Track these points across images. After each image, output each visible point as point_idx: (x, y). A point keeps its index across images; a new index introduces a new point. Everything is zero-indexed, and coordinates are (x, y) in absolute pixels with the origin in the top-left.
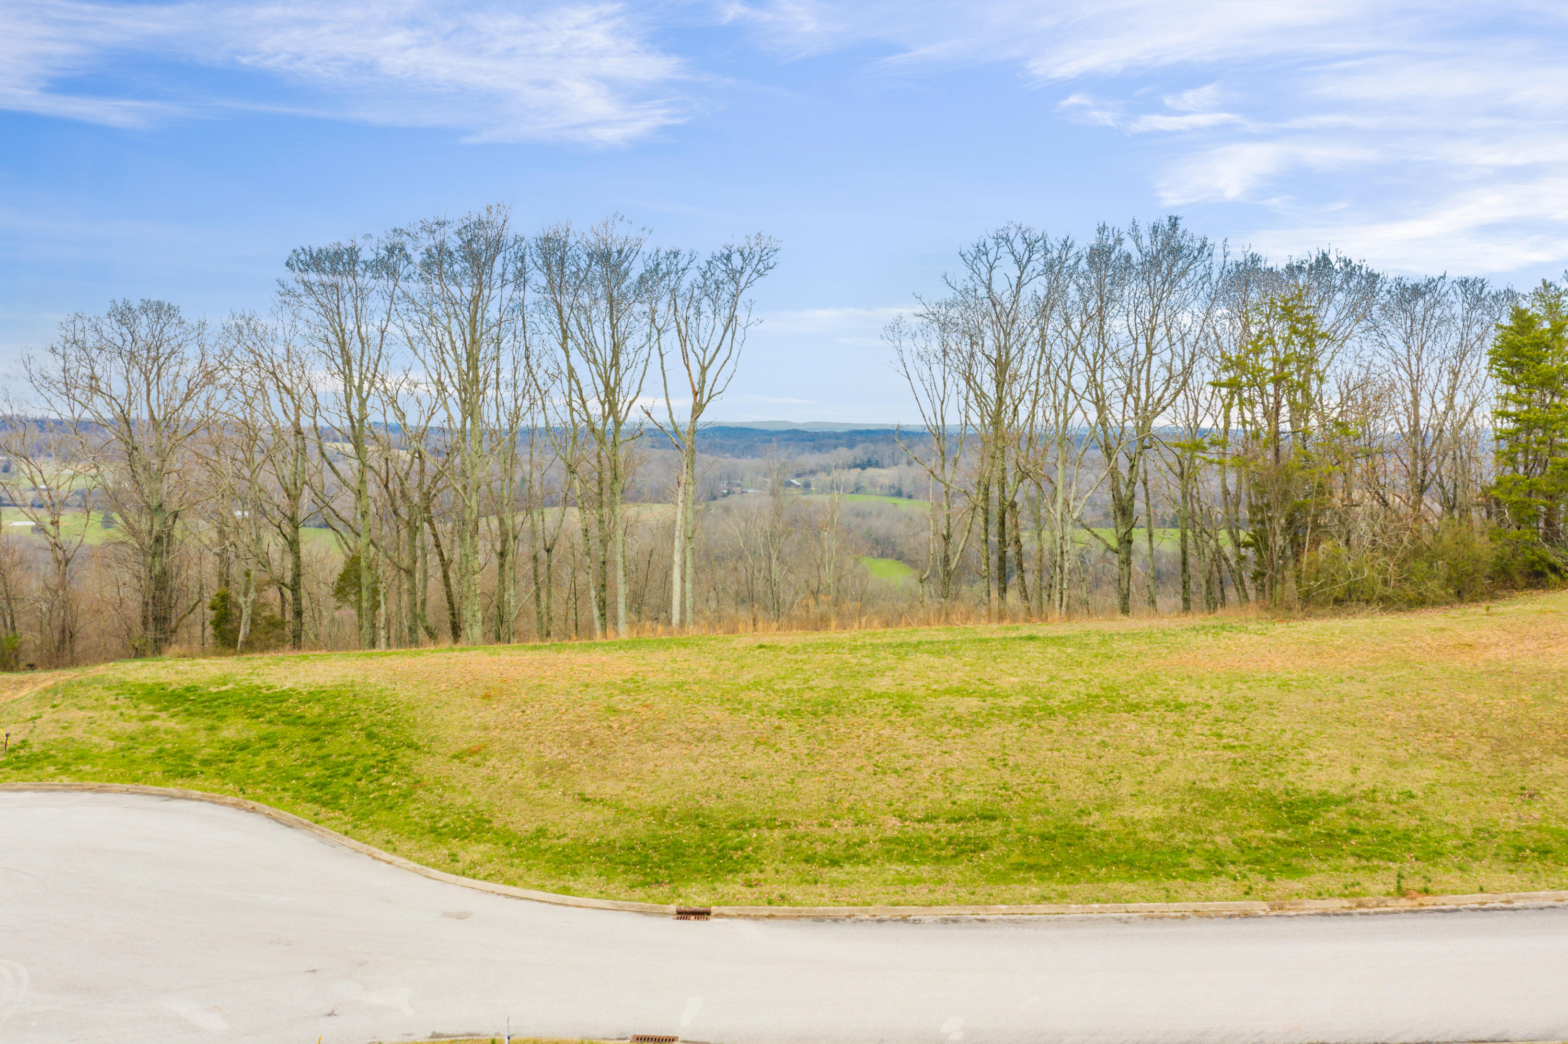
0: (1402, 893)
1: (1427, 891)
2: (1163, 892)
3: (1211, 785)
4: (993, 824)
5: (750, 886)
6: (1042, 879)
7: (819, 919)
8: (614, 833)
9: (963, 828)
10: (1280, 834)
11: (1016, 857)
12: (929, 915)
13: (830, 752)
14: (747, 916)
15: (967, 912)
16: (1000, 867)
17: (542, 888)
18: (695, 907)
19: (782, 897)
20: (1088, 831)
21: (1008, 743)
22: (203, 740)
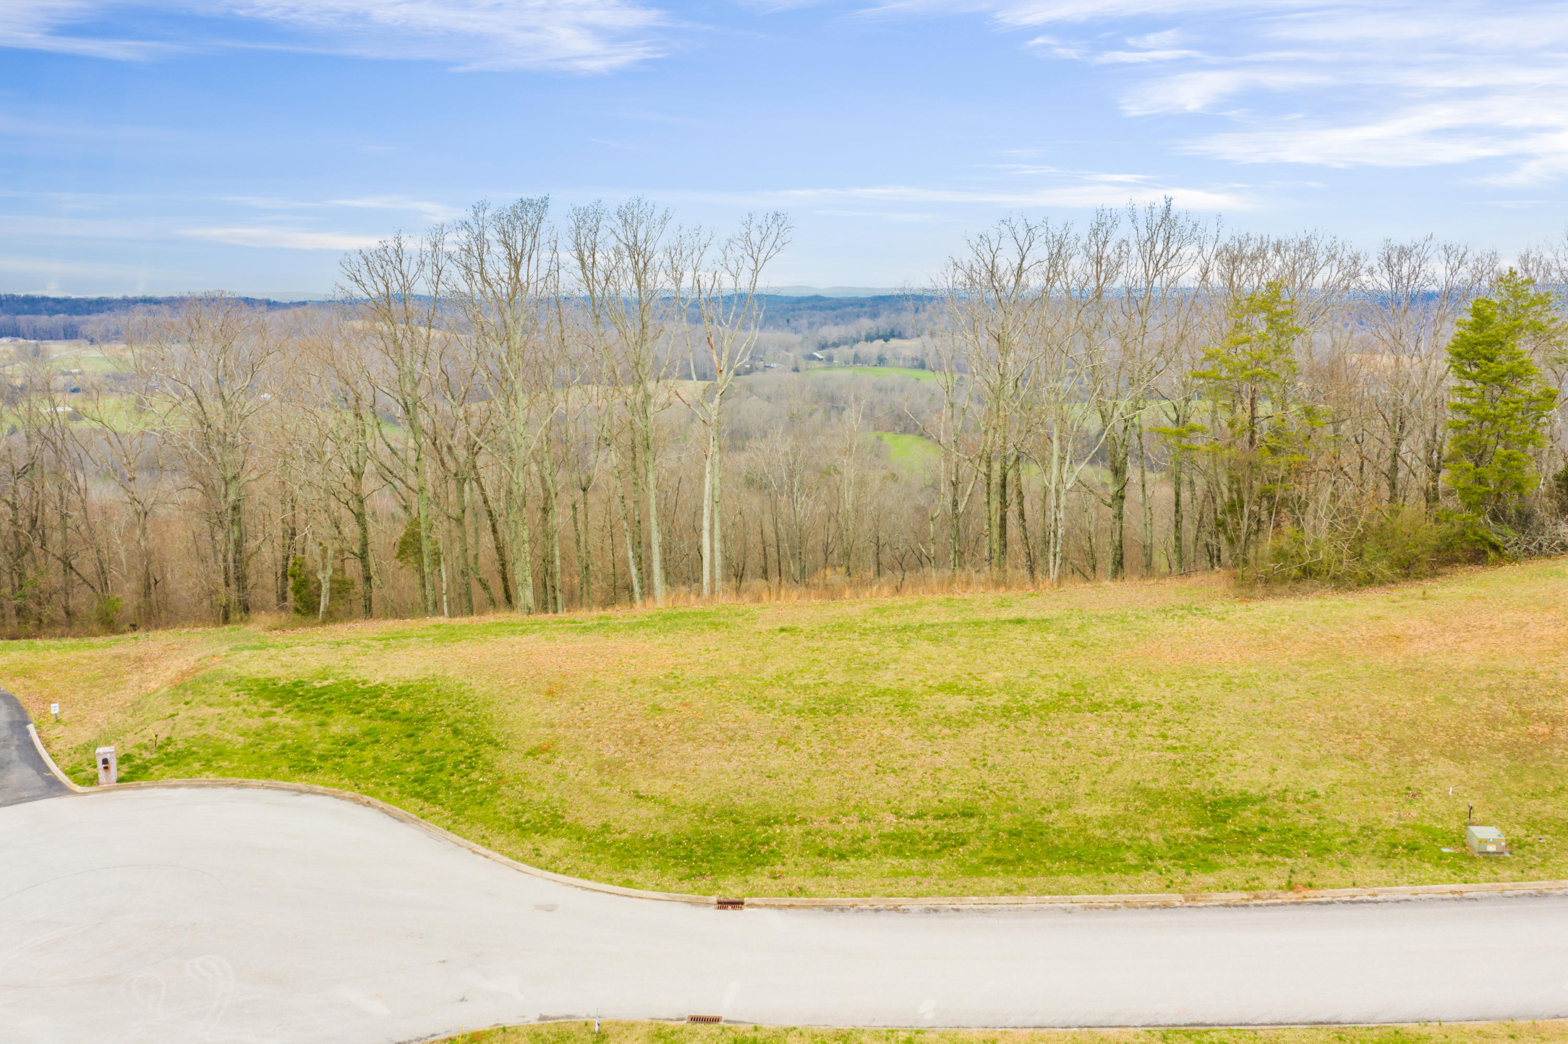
0: (1291, 887)
1: (1310, 886)
2: (1102, 885)
3: (1152, 786)
4: (972, 821)
5: (775, 878)
6: (1007, 872)
7: (829, 908)
8: (665, 829)
9: (947, 824)
10: (1203, 832)
11: (988, 852)
12: (915, 905)
13: (840, 751)
14: (772, 906)
15: (945, 902)
17: (610, 881)
18: (732, 898)
19: (800, 889)
20: (1048, 828)
21: (988, 743)
22: (317, 736)
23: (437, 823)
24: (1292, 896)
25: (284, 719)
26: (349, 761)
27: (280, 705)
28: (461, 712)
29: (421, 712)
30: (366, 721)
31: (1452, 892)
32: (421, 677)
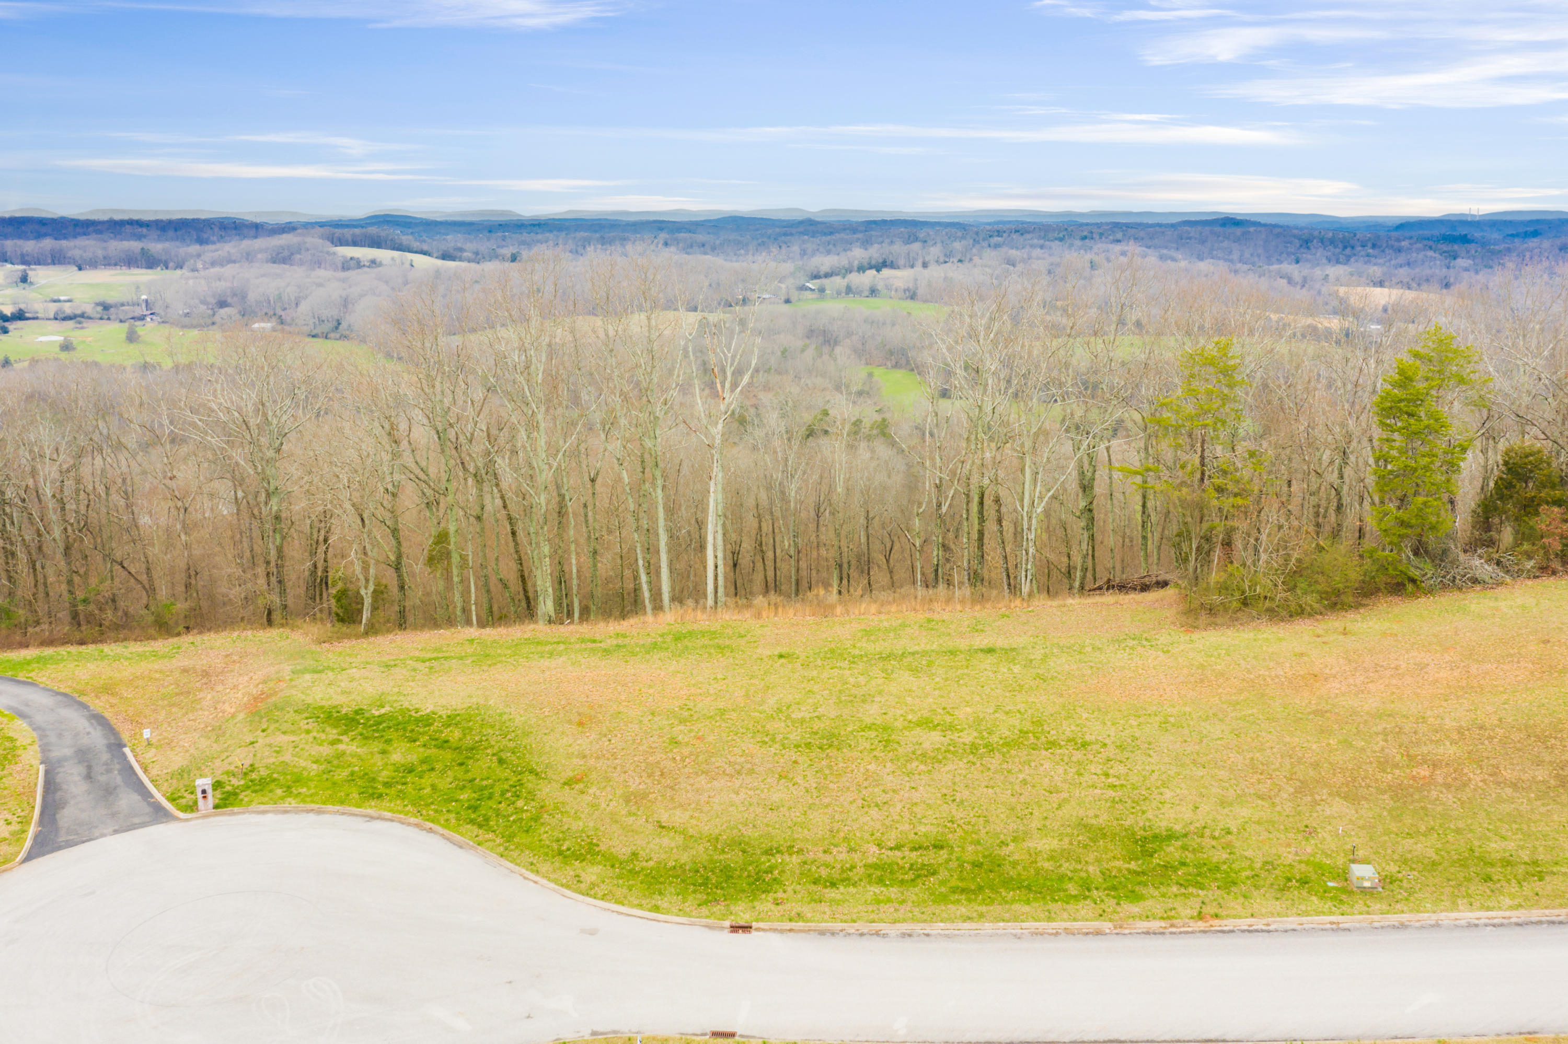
0: (1201, 916)
1: (1217, 916)
2: (1047, 913)
3: (1094, 821)
4: (942, 852)
5: (777, 904)
6: (969, 900)
7: (822, 933)
8: (685, 858)
9: (921, 855)
10: (1133, 866)
11: (954, 882)
12: (893, 930)
13: (832, 786)
14: (775, 930)
15: (918, 928)
16: (943, 889)
17: (640, 906)
18: (742, 923)
19: (799, 915)
20: (1004, 859)
21: (957, 780)
22: (380, 763)
23: (492, 849)
24: (1201, 925)
25: (350, 746)
26: (409, 788)
27: (345, 733)
28: (504, 742)
29: (468, 741)
30: (422, 749)
31: (1332, 923)
32: (466, 706)
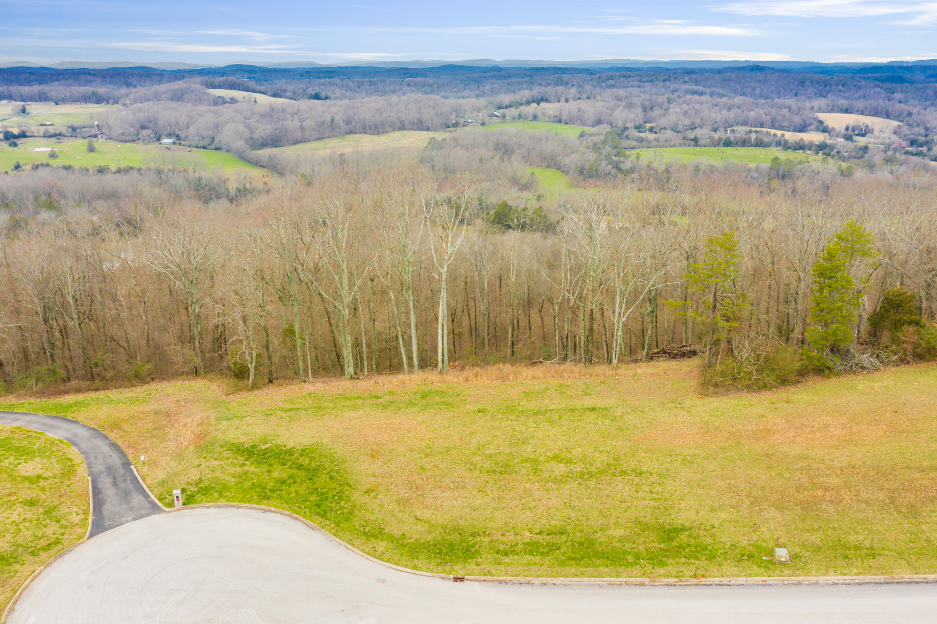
0: (695, 576)
1: (704, 576)
2: (616, 573)
3: (643, 520)
4: (563, 536)
5: (478, 565)
6: (577, 564)
7: (500, 582)
8: (429, 538)
9: (552, 538)
10: (662, 546)
11: (569, 554)
12: (537, 581)
13: (506, 496)
14: (476, 580)
15: (550, 580)
16: (563, 558)
17: (407, 566)
18: (460, 576)
19: (488, 572)
20: (596, 541)
21: (572, 494)
22: (267, 478)
23: (329, 531)
24: (695, 581)
25: (251, 468)
26: (284, 493)
27: (247, 459)
29: (313, 465)
30: (289, 470)
31: (763, 581)
32: (311, 443)
